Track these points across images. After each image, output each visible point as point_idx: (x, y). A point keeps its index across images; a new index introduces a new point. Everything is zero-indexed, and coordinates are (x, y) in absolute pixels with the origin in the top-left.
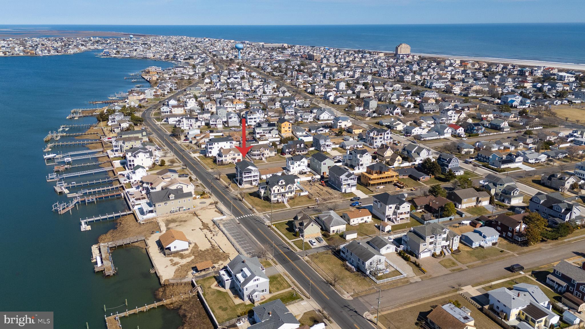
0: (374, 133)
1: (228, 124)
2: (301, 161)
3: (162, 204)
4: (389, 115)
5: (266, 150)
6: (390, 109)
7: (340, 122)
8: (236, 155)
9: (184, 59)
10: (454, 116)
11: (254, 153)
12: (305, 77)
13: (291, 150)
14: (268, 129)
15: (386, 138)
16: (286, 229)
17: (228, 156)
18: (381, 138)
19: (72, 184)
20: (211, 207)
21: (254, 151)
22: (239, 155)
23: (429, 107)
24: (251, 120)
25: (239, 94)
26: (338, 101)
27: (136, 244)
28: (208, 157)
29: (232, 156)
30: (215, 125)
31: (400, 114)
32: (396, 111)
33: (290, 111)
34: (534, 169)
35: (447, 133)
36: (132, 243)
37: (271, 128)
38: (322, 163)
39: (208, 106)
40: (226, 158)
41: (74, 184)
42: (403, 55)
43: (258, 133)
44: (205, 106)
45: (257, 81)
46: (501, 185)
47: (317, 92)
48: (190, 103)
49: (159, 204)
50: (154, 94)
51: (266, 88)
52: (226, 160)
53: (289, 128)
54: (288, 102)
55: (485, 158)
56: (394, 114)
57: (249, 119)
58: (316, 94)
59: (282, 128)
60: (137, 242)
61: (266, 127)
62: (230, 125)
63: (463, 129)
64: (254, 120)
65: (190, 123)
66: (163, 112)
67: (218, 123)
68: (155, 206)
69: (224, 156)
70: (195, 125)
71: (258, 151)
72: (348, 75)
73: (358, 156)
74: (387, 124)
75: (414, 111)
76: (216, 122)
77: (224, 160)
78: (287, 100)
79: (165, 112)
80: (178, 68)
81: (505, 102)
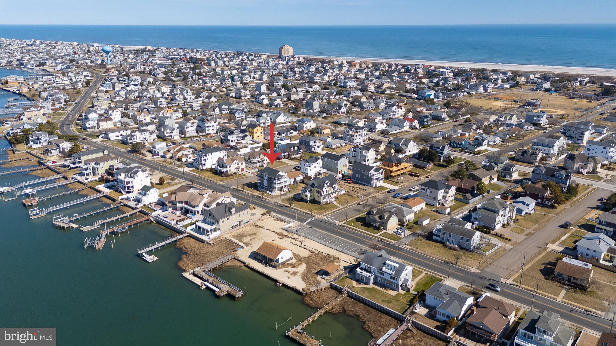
1: (185, 135)
3: (225, 220)
4: (336, 114)
6: (336, 108)
8: (240, 163)
9: (37, 66)
10: (398, 111)
11: (254, 160)
13: (286, 154)
14: (240, 135)
15: (363, 135)
16: (361, 225)
17: (232, 165)
18: (359, 135)
19: (73, 217)
20: (265, 217)
21: (254, 158)
22: (242, 164)
23: (367, 105)
24: (209, 128)
25: (161, 101)
26: (275, 104)
27: (228, 264)
28: (202, 170)
29: (236, 166)
30: (171, 136)
31: (345, 112)
32: (342, 110)
33: (241, 116)
34: (497, 149)
35: (406, 126)
36: (224, 263)
37: (243, 134)
38: (339, 162)
39: (141, 117)
40: (230, 168)
41: (76, 216)
42: (289, 56)
43: (232, 141)
44: (138, 117)
45: (166, 87)
46: (501, 163)
48: (114, 115)
50: (52, 108)
51: (186, 94)
52: (230, 171)
53: (261, 133)
54: (227, 107)
55: (458, 144)
56: (341, 113)
57: (208, 127)
59: (255, 133)
60: (228, 261)
61: (238, 134)
62: (187, 135)
63: (417, 122)
64: (212, 128)
65: (144, 137)
66: (89, 128)
67: (174, 134)
68: (218, 223)
69: (228, 166)
70: (150, 138)
71: (258, 158)
72: (254, 78)
73: (364, 152)
74: (344, 122)
75: (356, 109)
76: (172, 133)
77: (228, 171)
79: (92, 127)
80: (46, 77)
81: (422, 97)
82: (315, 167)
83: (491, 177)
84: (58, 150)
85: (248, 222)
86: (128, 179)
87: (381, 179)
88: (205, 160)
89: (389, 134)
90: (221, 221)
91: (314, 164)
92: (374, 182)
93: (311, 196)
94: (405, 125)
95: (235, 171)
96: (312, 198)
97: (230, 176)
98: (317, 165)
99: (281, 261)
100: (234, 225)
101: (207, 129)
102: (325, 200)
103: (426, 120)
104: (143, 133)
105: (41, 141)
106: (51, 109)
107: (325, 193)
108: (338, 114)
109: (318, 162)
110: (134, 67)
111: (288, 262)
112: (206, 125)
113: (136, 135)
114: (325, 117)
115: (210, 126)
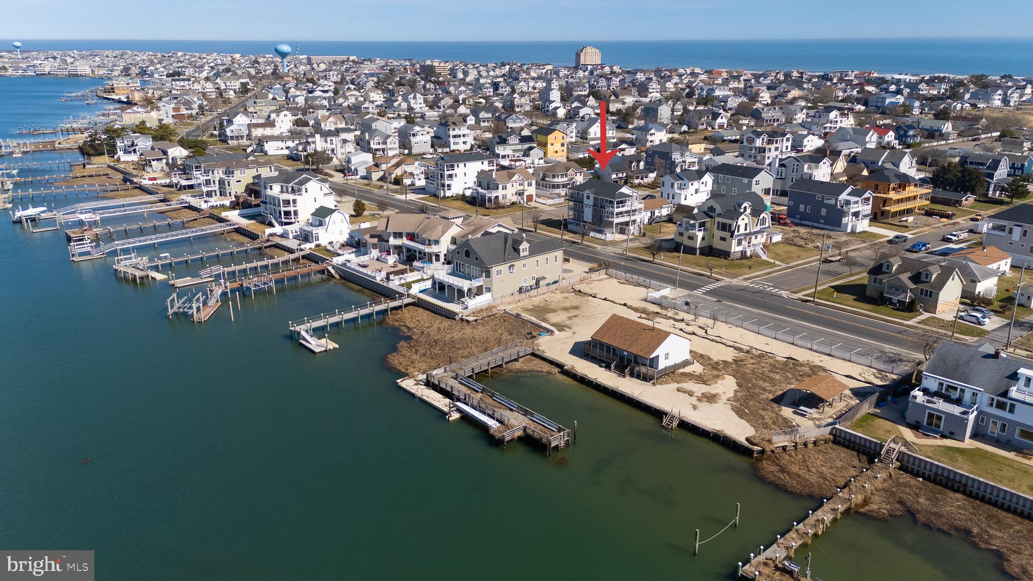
0: (763, 139)
1: (410, 149)
2: (701, 181)
3: (504, 268)
4: (706, 130)
6: (708, 117)
7: (651, 134)
8: (525, 184)
10: (841, 122)
11: (554, 180)
13: (620, 175)
14: (519, 147)
15: (784, 150)
16: (854, 299)
17: (509, 186)
18: (777, 149)
19: (160, 259)
20: (595, 276)
21: (554, 177)
22: (530, 185)
23: (770, 114)
24: (457, 140)
25: (368, 107)
27: (517, 365)
28: (445, 197)
29: (517, 188)
30: (383, 150)
31: (725, 126)
32: (719, 121)
33: (517, 125)
35: (871, 142)
36: (506, 363)
37: (527, 146)
38: (754, 180)
39: (328, 124)
40: (504, 192)
41: (166, 258)
43: (504, 157)
44: (323, 125)
45: (378, 94)
47: (518, 107)
48: (280, 121)
49: (499, 269)
50: (174, 114)
51: (412, 101)
52: (504, 197)
53: (563, 145)
56: (716, 127)
57: (454, 137)
59: (549, 145)
60: (516, 360)
61: (516, 144)
62: (414, 151)
64: (462, 139)
65: (330, 147)
66: (232, 138)
67: (389, 146)
68: (488, 275)
69: (500, 187)
70: (342, 150)
71: (562, 176)
73: (806, 166)
74: (730, 138)
75: (746, 122)
76: (385, 143)
77: (500, 198)
78: (486, 113)
79: (237, 137)
80: (178, 83)
81: (878, 107)
82: (697, 191)
84: (164, 161)
85: (556, 282)
86: (286, 196)
87: (865, 216)
88: (450, 176)
90: (494, 270)
91: (696, 184)
92: (848, 220)
93: (703, 238)
94: (868, 139)
95: (515, 199)
96: (706, 244)
97: (503, 207)
98: (702, 188)
99: (662, 364)
100: (524, 285)
101: (452, 140)
102: (740, 248)
103: (911, 133)
104: (329, 139)
105: (137, 148)
106: (173, 116)
107: (742, 231)
108: (710, 129)
109: (703, 180)
110: (326, 76)
111: (681, 370)
112: (452, 133)
113: (314, 142)
114: (685, 132)
115: (459, 136)
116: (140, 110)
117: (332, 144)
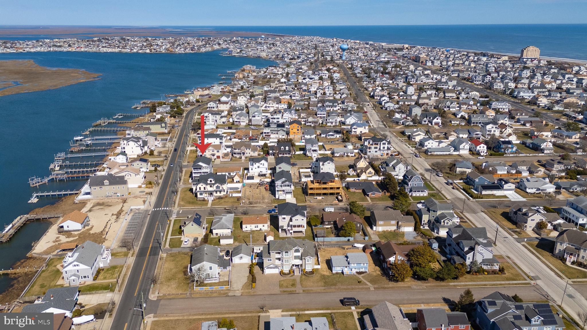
0: (369, 142)
2: (260, 163)
3: (97, 187)
4: (428, 124)
5: (248, 149)
7: (355, 128)
8: (216, 151)
9: (290, 59)
12: (383, 79)
13: (274, 152)
14: (276, 129)
15: (382, 148)
18: (376, 148)
19: (65, 163)
20: (144, 196)
23: (478, 119)
27: (51, 219)
29: (211, 152)
30: (239, 122)
31: (440, 124)
32: (435, 120)
33: (322, 113)
34: (524, 200)
35: (464, 149)
36: (49, 218)
37: (279, 129)
38: (277, 167)
41: (67, 163)
43: (265, 133)
46: (434, 211)
47: (376, 96)
49: (95, 188)
53: (298, 130)
54: (331, 104)
56: (433, 124)
58: (375, 98)
59: (291, 130)
60: (53, 218)
61: (274, 128)
62: (253, 123)
63: (485, 147)
65: (215, 119)
67: (241, 120)
70: (220, 121)
71: (239, 149)
74: (408, 133)
75: (458, 122)
78: (330, 102)
79: (211, 108)
80: (270, 68)
81: (586, 120)
82: (258, 167)
83: (398, 223)
85: (122, 196)
86: (123, 145)
87: (288, 193)
89: (429, 154)
91: (258, 164)
94: (461, 146)
95: (209, 157)
100: (107, 194)
102: (202, 196)
107: (202, 189)
108: (430, 124)
114: (408, 125)
115: (275, 118)
116: (200, 90)
117: (216, 118)
